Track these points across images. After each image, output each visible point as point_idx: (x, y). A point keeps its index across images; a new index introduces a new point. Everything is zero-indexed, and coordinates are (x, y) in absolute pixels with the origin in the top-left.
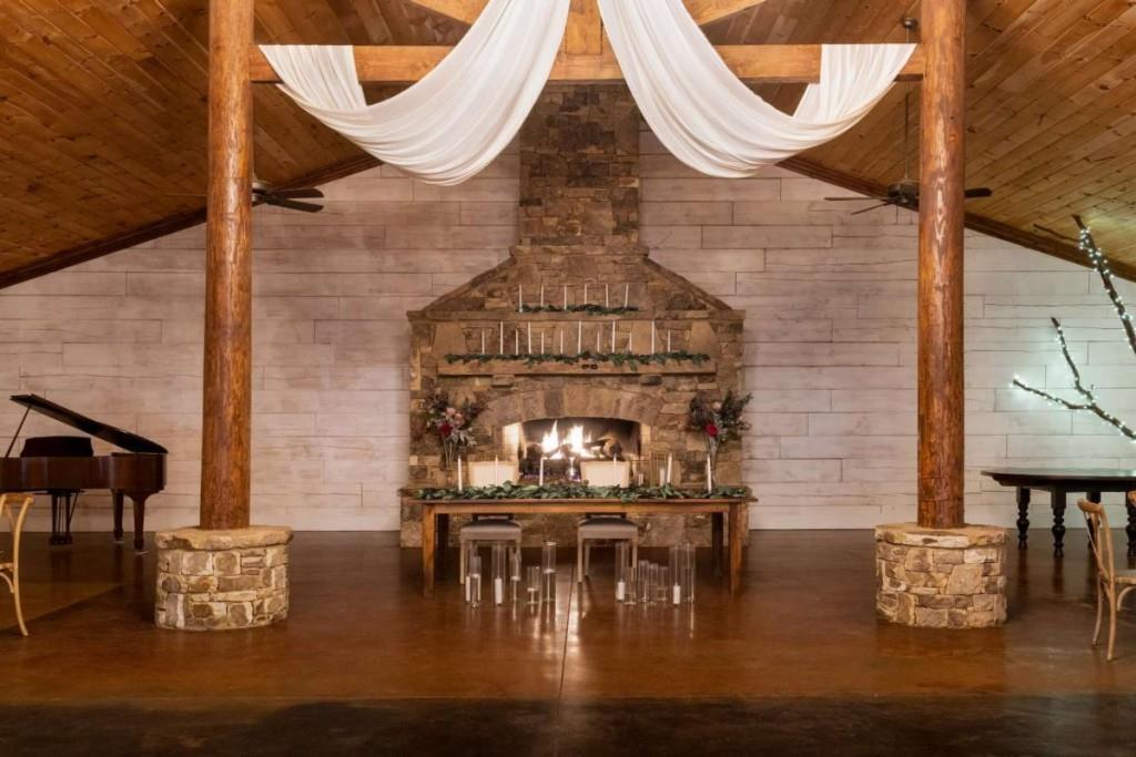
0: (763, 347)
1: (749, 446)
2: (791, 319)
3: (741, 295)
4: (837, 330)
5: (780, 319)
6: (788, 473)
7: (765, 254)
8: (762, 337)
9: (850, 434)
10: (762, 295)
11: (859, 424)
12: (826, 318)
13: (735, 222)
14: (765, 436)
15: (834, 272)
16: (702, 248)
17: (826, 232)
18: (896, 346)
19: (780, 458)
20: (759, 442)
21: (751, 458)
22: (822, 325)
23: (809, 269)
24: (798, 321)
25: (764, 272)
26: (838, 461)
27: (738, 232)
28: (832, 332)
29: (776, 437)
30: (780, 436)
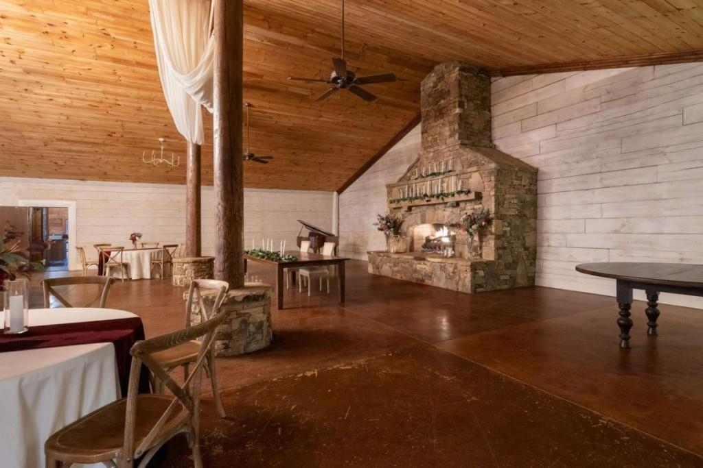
0: (555, 182)
1: (548, 239)
2: (574, 162)
3: (543, 154)
4: (605, 164)
5: (566, 163)
6: (571, 256)
7: (556, 127)
8: (556, 176)
9: (616, 232)
10: (554, 151)
11: (624, 225)
12: (597, 157)
13: (539, 113)
14: (557, 233)
15: (602, 126)
16: (522, 133)
17: (596, 102)
18: (656, 168)
19: (566, 247)
20: (553, 237)
21: (549, 246)
22: (595, 162)
23: (585, 129)
24: (578, 162)
25: (556, 137)
26: (607, 250)
27: (540, 118)
28: (601, 166)
29: (564, 234)
30: (566, 233)
